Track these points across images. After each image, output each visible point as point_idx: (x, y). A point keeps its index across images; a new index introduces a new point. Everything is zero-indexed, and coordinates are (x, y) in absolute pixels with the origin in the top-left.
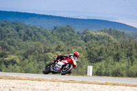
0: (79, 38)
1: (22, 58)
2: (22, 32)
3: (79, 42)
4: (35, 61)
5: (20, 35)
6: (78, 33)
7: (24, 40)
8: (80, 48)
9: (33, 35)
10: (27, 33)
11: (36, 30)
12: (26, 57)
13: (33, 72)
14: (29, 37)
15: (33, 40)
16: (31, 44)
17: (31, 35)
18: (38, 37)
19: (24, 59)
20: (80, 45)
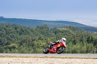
0: (52, 32)
1: (19, 45)
2: (19, 30)
3: (52, 34)
4: (27, 46)
5: (17, 32)
6: (51, 29)
7: (20, 35)
8: (52, 38)
10: (21, 30)
11: (27, 28)
12: (21, 44)
13: (26, 53)
15: (25, 34)
16: (24, 37)
17: (24, 32)
18: (28, 32)
20: (52, 36)
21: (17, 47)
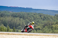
2: (42, 17)
4: (48, 28)
7: (43, 20)
9: (47, 18)
10: (44, 17)
11: (48, 16)
12: (44, 27)
13: (47, 33)
14: (45, 19)
15: (47, 20)
17: (46, 18)
18: (49, 19)
19: (43, 28)
21: (41, 29)
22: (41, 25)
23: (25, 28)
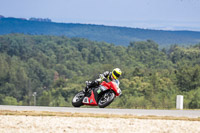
0: (165, 57)
6: (163, 50)
7: (89, 63)
10: (93, 52)
11: (106, 48)
14: (96, 59)
15: (101, 62)
18: (108, 57)
20: (166, 67)
22: (82, 79)
23: (87, 89)
